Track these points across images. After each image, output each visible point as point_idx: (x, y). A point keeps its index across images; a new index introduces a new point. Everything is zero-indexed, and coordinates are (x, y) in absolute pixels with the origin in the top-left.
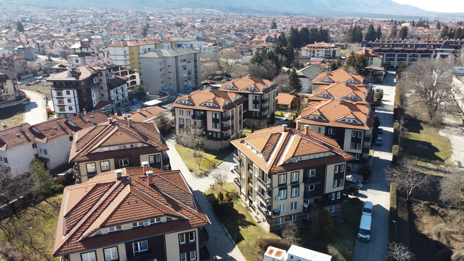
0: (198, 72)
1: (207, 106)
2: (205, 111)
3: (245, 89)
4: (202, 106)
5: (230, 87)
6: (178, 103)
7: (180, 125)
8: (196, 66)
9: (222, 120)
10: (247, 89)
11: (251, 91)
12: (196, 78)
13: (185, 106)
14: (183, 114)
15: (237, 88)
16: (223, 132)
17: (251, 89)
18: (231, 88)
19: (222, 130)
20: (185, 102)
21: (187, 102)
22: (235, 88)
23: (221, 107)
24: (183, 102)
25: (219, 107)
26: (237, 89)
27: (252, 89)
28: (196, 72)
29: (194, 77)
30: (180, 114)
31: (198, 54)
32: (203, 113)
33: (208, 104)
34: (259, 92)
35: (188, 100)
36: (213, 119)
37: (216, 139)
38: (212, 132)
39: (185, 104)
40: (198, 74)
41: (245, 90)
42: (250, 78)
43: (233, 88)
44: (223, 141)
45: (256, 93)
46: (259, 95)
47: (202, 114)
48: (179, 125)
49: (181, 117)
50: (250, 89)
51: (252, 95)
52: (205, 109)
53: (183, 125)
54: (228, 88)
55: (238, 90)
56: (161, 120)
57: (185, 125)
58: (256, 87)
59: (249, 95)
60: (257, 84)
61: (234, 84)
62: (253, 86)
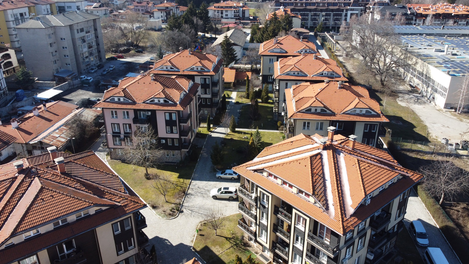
0: (101, 44)
1: (156, 104)
2: (154, 112)
3: (189, 69)
4: (147, 103)
5: (167, 68)
6: (108, 102)
7: (113, 133)
8: (97, 37)
9: (180, 122)
10: (192, 70)
11: (199, 72)
12: (99, 52)
13: (120, 106)
14: (117, 117)
15: (177, 68)
16: (182, 137)
17: (197, 69)
18: (169, 68)
19: (180, 135)
20: (119, 99)
21: (122, 100)
22: (175, 69)
23: (178, 103)
24: (116, 99)
25: (175, 105)
26: (177, 70)
27: (199, 69)
28: (98, 44)
29: (96, 51)
30: (113, 117)
31: (97, 20)
32: (150, 113)
33: (156, 101)
34: (209, 72)
35: (125, 96)
36: (166, 121)
37: (173, 148)
38: (166, 139)
39: (119, 103)
40: (101, 46)
41: (189, 71)
42: (191, 54)
43: (171, 68)
44: (183, 150)
45: (205, 74)
46: (209, 77)
47: (148, 116)
48: (112, 133)
49: (115, 121)
50: (195, 69)
51: (200, 77)
52: (154, 109)
53: (120, 133)
54: (165, 69)
55: (179, 72)
56: (77, 126)
57: (122, 132)
58: (203, 66)
59: (195, 77)
60: (203, 62)
61: (171, 63)
62: (199, 64)
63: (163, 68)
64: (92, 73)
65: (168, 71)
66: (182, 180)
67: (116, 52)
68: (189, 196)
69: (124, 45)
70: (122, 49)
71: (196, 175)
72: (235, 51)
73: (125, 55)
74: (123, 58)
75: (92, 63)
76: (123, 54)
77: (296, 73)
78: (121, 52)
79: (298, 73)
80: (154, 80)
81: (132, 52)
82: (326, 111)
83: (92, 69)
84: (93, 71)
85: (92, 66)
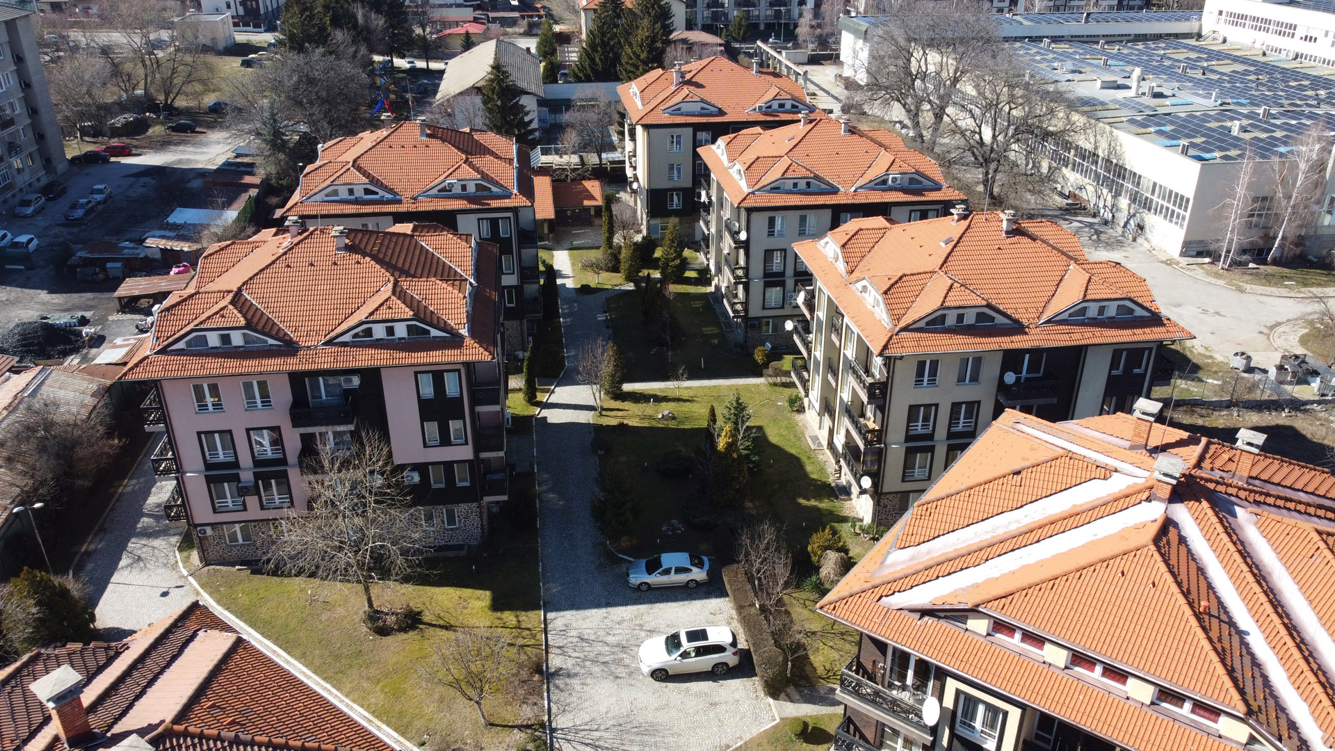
0: (43, 110)
1: (379, 344)
2: (372, 377)
3: (435, 191)
4: (344, 344)
5: (351, 192)
6: (180, 352)
7: (209, 466)
8: (26, 85)
9: (474, 402)
10: (445, 192)
11: (470, 199)
12: (40, 137)
13: (233, 365)
14: (218, 406)
15: (391, 191)
16: (484, 455)
17: (464, 188)
18: (359, 193)
19: (477, 449)
20: (226, 339)
21: (237, 339)
22: (381, 193)
23: (464, 332)
24: (213, 340)
25: (454, 341)
26: (390, 196)
27: (471, 188)
28: (33, 112)
29: (30, 134)
30: (203, 407)
31: (20, 24)
32: (356, 381)
33: (379, 332)
34: (509, 197)
35: (249, 326)
36: (424, 405)
37: (451, 495)
38: (421, 468)
39: (227, 351)
40: (45, 117)
41: (436, 197)
42: (429, 136)
43: (367, 192)
44: (487, 499)
45: (495, 204)
46: (510, 215)
47: (347, 393)
48: (202, 467)
49: (212, 422)
50: (457, 190)
51: (474, 217)
52: (377, 363)
53: (236, 465)
54: (343, 194)
55: (400, 202)
57: (245, 460)
58: (485, 177)
59: (459, 217)
60: (476, 161)
61: (365, 174)
62: (467, 172)
63: (335, 193)
64: (26, 217)
65: (357, 202)
66: (509, 617)
67: (96, 133)
68: (559, 682)
69: (122, 107)
70: (119, 121)
71: (555, 588)
72: (527, 114)
73: (135, 142)
74: (130, 154)
75: (21, 181)
76: (126, 140)
77: (802, 185)
78: (115, 132)
79: (808, 184)
80: (348, 248)
81: (156, 130)
82: (993, 319)
83: (27, 203)
84: (30, 210)
85: (21, 190)
